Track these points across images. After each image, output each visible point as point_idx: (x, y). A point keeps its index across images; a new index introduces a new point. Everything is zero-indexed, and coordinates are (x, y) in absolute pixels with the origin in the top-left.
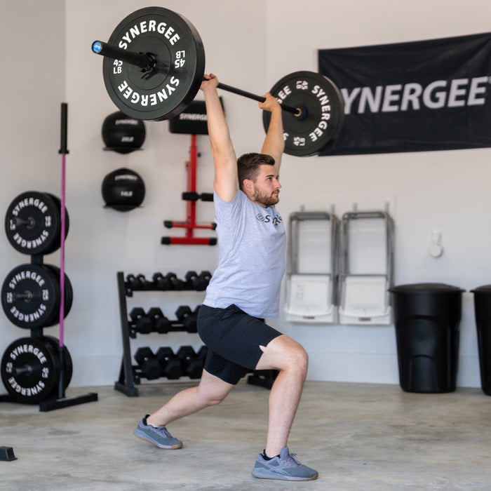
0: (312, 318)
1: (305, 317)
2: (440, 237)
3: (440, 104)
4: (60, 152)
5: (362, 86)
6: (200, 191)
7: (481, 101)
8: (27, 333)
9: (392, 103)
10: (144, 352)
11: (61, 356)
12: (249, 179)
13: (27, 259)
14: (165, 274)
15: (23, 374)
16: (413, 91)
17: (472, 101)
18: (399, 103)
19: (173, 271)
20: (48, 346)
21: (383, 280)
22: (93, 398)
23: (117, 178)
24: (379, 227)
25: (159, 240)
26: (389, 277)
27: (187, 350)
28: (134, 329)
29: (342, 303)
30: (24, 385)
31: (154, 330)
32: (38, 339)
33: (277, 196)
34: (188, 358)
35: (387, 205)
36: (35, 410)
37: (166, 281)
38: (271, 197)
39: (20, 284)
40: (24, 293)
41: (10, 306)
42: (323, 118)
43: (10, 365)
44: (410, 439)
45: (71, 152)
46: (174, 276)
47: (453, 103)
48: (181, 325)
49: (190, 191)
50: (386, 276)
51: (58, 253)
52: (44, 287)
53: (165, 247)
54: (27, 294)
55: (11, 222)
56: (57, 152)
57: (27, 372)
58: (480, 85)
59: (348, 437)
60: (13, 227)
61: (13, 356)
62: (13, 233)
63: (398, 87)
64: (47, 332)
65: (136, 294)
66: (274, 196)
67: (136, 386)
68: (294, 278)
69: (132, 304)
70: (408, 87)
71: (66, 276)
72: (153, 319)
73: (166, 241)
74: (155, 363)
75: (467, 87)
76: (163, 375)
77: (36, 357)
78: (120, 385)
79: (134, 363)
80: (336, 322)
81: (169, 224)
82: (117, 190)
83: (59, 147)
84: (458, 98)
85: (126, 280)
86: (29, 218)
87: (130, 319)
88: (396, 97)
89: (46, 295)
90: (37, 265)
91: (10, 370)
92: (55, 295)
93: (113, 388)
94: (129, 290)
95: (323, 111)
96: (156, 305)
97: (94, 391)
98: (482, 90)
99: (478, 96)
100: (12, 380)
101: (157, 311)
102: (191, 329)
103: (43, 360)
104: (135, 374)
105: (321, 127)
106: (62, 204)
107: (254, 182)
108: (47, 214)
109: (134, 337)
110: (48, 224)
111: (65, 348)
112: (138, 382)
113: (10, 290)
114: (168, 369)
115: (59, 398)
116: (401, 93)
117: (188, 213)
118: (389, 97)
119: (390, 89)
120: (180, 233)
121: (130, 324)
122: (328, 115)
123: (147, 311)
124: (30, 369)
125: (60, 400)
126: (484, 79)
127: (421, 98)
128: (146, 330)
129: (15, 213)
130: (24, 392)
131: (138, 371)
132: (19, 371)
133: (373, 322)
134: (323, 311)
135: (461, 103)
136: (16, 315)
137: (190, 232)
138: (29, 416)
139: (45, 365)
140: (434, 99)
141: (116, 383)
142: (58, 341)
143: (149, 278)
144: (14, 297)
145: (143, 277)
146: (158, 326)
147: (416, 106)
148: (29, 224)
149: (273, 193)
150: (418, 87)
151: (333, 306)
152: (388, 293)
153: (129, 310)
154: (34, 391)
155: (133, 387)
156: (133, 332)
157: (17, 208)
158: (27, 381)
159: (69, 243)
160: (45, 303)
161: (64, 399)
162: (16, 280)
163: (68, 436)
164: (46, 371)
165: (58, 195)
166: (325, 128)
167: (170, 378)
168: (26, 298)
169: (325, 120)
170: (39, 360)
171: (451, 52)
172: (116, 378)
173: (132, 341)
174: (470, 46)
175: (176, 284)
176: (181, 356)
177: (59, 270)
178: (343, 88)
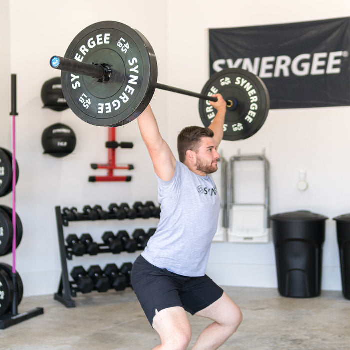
2: (306, 175)
3: (305, 73)
4: (11, 114)
5: (244, 57)
6: (119, 140)
7: (337, 71)
10: (79, 270)
12: (191, 150)
14: (93, 207)
16: (283, 62)
17: (330, 70)
18: (273, 71)
19: (99, 204)
20: (3, 272)
21: (262, 208)
22: (40, 312)
23: (55, 131)
24: (259, 167)
25: (87, 179)
26: (267, 206)
27: (112, 267)
28: (70, 252)
31: (87, 253)
34: (113, 274)
37: (95, 213)
38: (211, 166)
42: (252, 102)
45: (20, 114)
46: (100, 208)
47: (315, 72)
48: (107, 248)
49: (111, 140)
50: (265, 206)
51: (10, 196)
53: (92, 184)
56: (9, 114)
58: (336, 58)
65: (71, 224)
66: (214, 165)
67: (73, 299)
69: (68, 232)
71: (17, 215)
72: (85, 243)
73: (93, 179)
75: (326, 60)
76: (95, 289)
78: (58, 296)
79: (71, 279)
80: (226, 241)
81: (95, 167)
82: (54, 141)
83: (10, 111)
84: (319, 68)
85: (62, 212)
87: (66, 244)
88: (271, 67)
89: (1, 231)
92: (9, 231)
93: (53, 298)
94: (65, 221)
95: (250, 95)
96: (86, 232)
98: (338, 62)
99: (335, 67)
101: (88, 237)
102: (116, 251)
104: (72, 288)
105: (253, 109)
106: (13, 157)
107: (197, 153)
108: (1, 165)
109: (71, 259)
110: (2, 173)
111: (17, 274)
112: (75, 295)
114: (98, 285)
115: (13, 316)
116: (274, 63)
117: (109, 158)
118: (265, 67)
119: (266, 60)
120: (103, 173)
121: (67, 248)
122: (256, 97)
123: (79, 236)
125: (15, 318)
126: (339, 54)
127: (290, 67)
128: (79, 254)
131: (75, 286)
133: (254, 241)
135: (322, 72)
137: (111, 172)
139: (1, 289)
140: (300, 68)
141: (56, 294)
142: (12, 267)
143: (81, 211)
145: (76, 209)
146: (90, 249)
149: (213, 162)
150: (287, 59)
151: (223, 229)
153: (66, 236)
155: (70, 300)
156: (70, 255)
159: (19, 187)
160: (1, 238)
161: (17, 316)
164: (2, 293)
165: (10, 149)
166: (256, 109)
167: (100, 291)
169: (254, 103)
171: (313, 33)
172: (55, 290)
173: (69, 263)
174: (328, 28)
175: (102, 215)
176: (108, 273)
177: (11, 210)
178: (229, 58)
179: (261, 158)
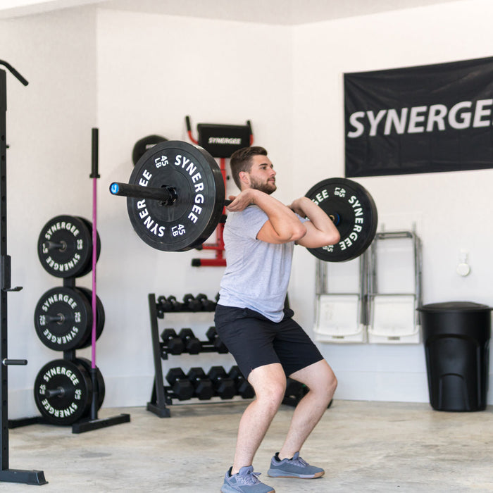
0: (342, 337)
1: (334, 337)
2: (467, 255)
3: (466, 125)
4: (92, 176)
5: (387, 108)
8: (59, 355)
9: (418, 124)
10: (176, 373)
11: (93, 378)
12: (244, 171)
13: (59, 282)
14: (195, 295)
15: (56, 396)
16: (438, 113)
18: (424, 124)
19: (204, 292)
20: (80, 368)
21: (412, 299)
22: (125, 419)
24: (407, 246)
25: (190, 262)
26: (417, 296)
27: (218, 371)
28: (165, 350)
29: (371, 322)
30: (57, 407)
31: (185, 351)
32: (71, 362)
33: (274, 184)
34: (219, 378)
35: (415, 225)
36: (67, 431)
37: (197, 302)
39: (52, 306)
40: (57, 316)
41: (43, 328)
43: (43, 387)
44: (443, 460)
45: (102, 177)
46: (204, 297)
47: (478, 123)
48: (212, 346)
50: (415, 295)
51: (90, 276)
52: (76, 309)
53: (195, 269)
54: (60, 317)
55: (44, 245)
56: (88, 176)
57: (60, 394)
59: (380, 457)
60: (46, 251)
61: (46, 378)
62: (46, 256)
63: (423, 109)
64: (80, 354)
65: (167, 315)
67: (168, 407)
68: (323, 298)
69: (163, 325)
70: (434, 108)
71: (97, 298)
72: (184, 340)
73: (197, 263)
74: (187, 384)
76: (195, 395)
77: (69, 378)
78: (151, 405)
79: (166, 383)
80: (365, 341)
81: (199, 247)
83: (90, 172)
84: (484, 118)
85: (157, 302)
86: (61, 242)
87: (161, 340)
88: (422, 119)
89: (78, 317)
90: (69, 288)
91: (43, 392)
92: (87, 317)
93: (145, 409)
94: (160, 312)
96: (187, 326)
97: (126, 412)
100: (45, 402)
101: (188, 332)
102: (222, 350)
103: (76, 382)
104: (167, 394)
106: (93, 228)
107: (249, 173)
108: (78, 237)
109: (166, 358)
110: (80, 247)
111: (97, 370)
112: (170, 403)
113: (43, 313)
114: (199, 390)
115: (92, 420)
116: (426, 114)
117: (217, 236)
118: (415, 119)
119: (415, 110)
120: (210, 255)
121: (162, 345)
123: (178, 331)
124: (63, 391)
125: (93, 422)
127: (446, 119)
128: (177, 351)
129: (48, 237)
130: (57, 414)
131: (170, 392)
132: (52, 392)
133: (402, 341)
134: (353, 330)
135: (486, 123)
136: (49, 338)
137: (220, 254)
138: (62, 438)
139: (77, 387)
140: (459, 120)
141: (148, 404)
142: (91, 362)
143: (180, 300)
144: (46, 320)
145: (175, 298)
146: (189, 347)
147: (442, 127)
148: (61, 248)
150: (443, 108)
151: (362, 326)
152: (417, 312)
153: (161, 331)
154: (67, 413)
155: (165, 408)
156: (164, 353)
157: (50, 232)
158: (60, 403)
159: (101, 266)
160: (77, 325)
161: (97, 421)
162: (49, 303)
163: (100, 458)
164: (78, 392)
165: (90, 218)
167: (201, 398)
168: (59, 321)
170: (71, 382)
171: (476, 74)
172: (148, 399)
173: (164, 363)
175: (206, 305)
176: (212, 377)
177: (91, 292)
178: (369, 110)
179: (409, 235)
